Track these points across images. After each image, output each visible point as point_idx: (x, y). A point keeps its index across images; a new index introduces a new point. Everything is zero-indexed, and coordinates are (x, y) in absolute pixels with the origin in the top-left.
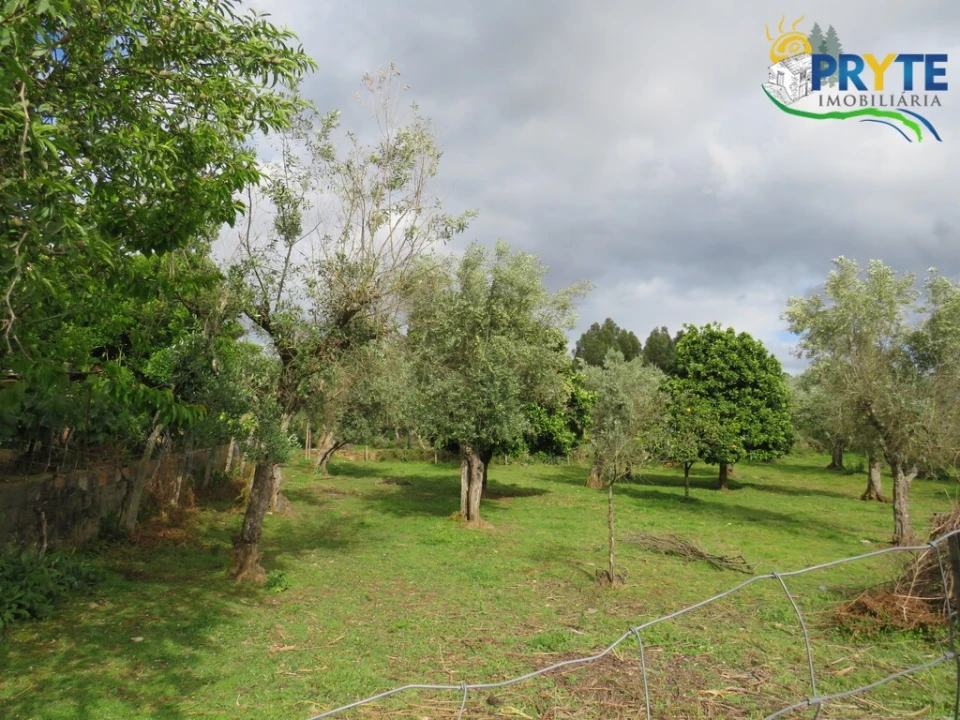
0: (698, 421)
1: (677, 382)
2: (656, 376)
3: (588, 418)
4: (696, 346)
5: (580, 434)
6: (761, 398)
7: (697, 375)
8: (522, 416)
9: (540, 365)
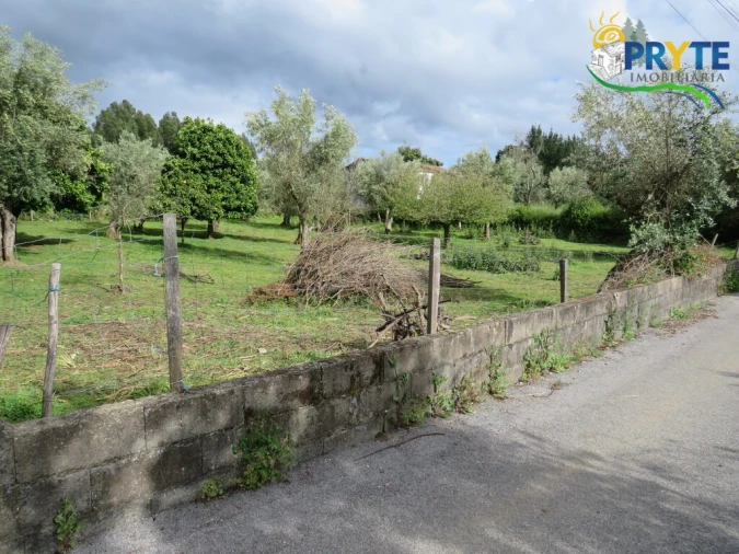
0: (191, 190)
1: (178, 161)
2: (163, 155)
3: (105, 184)
4: (193, 135)
5: (99, 197)
6: (237, 177)
7: (194, 157)
8: (49, 180)
9: (64, 142)
